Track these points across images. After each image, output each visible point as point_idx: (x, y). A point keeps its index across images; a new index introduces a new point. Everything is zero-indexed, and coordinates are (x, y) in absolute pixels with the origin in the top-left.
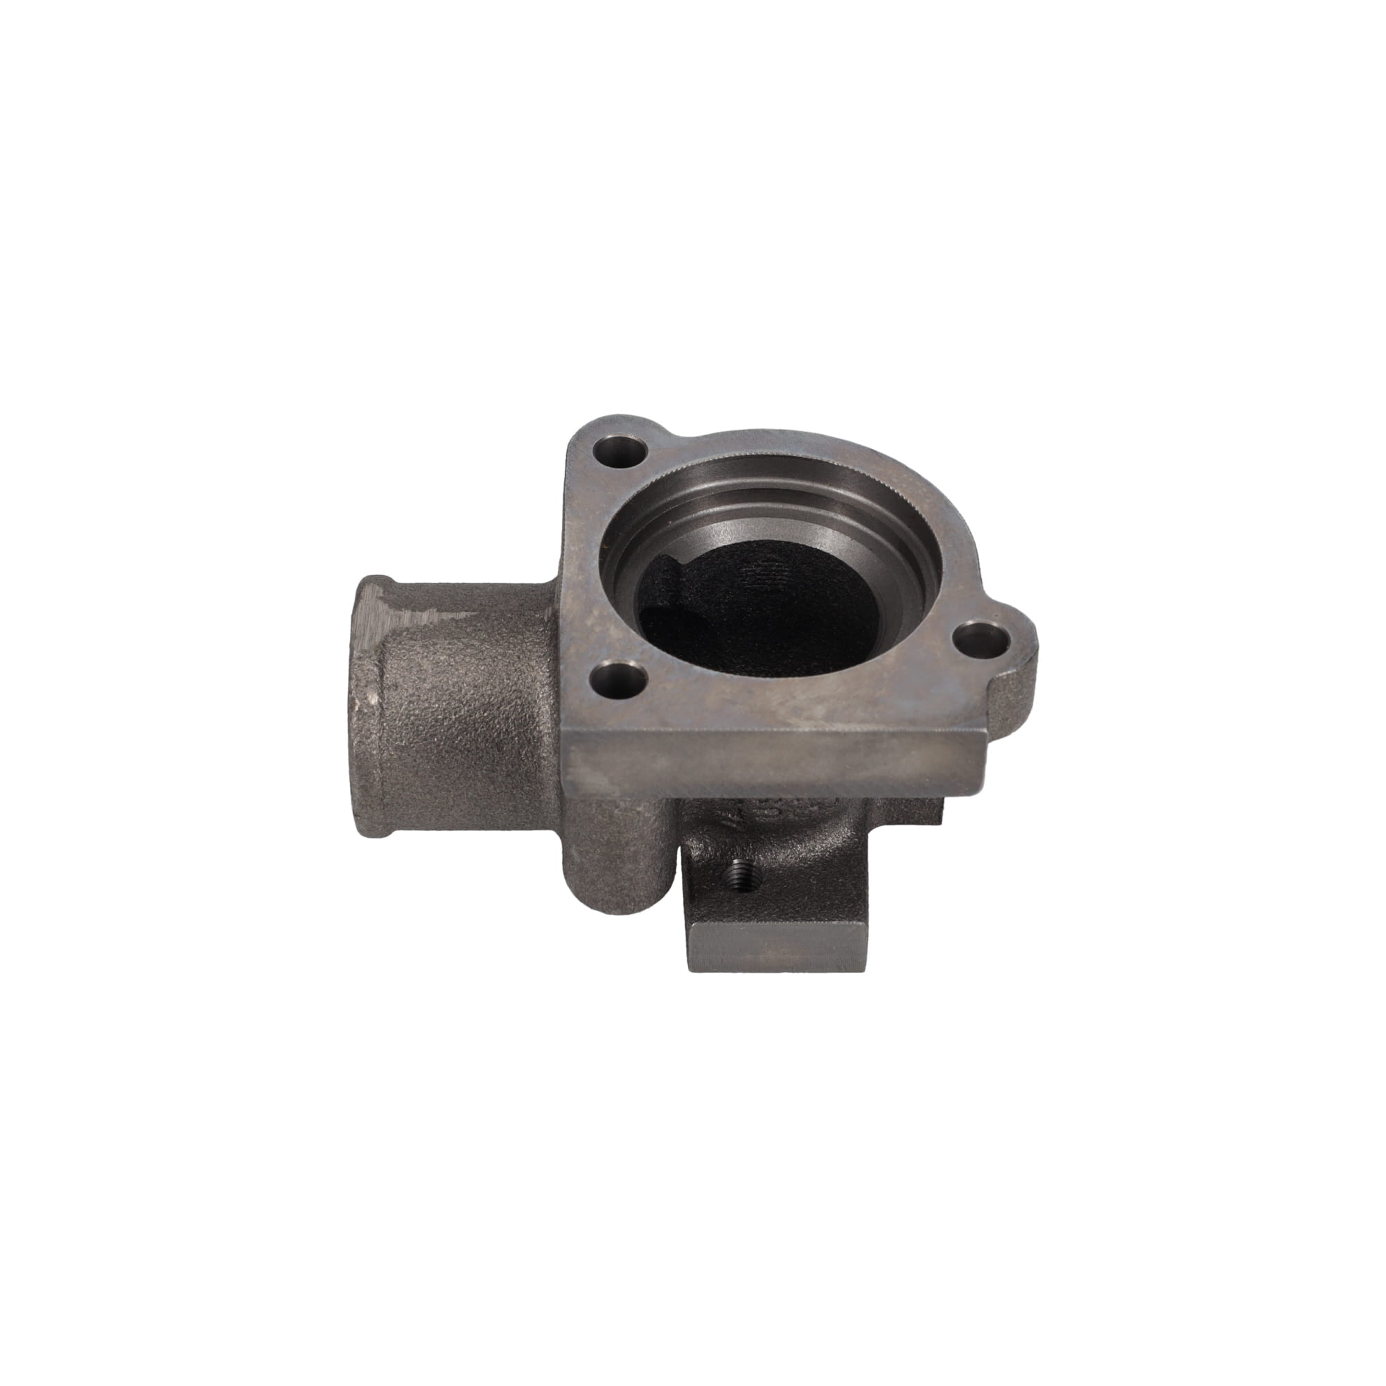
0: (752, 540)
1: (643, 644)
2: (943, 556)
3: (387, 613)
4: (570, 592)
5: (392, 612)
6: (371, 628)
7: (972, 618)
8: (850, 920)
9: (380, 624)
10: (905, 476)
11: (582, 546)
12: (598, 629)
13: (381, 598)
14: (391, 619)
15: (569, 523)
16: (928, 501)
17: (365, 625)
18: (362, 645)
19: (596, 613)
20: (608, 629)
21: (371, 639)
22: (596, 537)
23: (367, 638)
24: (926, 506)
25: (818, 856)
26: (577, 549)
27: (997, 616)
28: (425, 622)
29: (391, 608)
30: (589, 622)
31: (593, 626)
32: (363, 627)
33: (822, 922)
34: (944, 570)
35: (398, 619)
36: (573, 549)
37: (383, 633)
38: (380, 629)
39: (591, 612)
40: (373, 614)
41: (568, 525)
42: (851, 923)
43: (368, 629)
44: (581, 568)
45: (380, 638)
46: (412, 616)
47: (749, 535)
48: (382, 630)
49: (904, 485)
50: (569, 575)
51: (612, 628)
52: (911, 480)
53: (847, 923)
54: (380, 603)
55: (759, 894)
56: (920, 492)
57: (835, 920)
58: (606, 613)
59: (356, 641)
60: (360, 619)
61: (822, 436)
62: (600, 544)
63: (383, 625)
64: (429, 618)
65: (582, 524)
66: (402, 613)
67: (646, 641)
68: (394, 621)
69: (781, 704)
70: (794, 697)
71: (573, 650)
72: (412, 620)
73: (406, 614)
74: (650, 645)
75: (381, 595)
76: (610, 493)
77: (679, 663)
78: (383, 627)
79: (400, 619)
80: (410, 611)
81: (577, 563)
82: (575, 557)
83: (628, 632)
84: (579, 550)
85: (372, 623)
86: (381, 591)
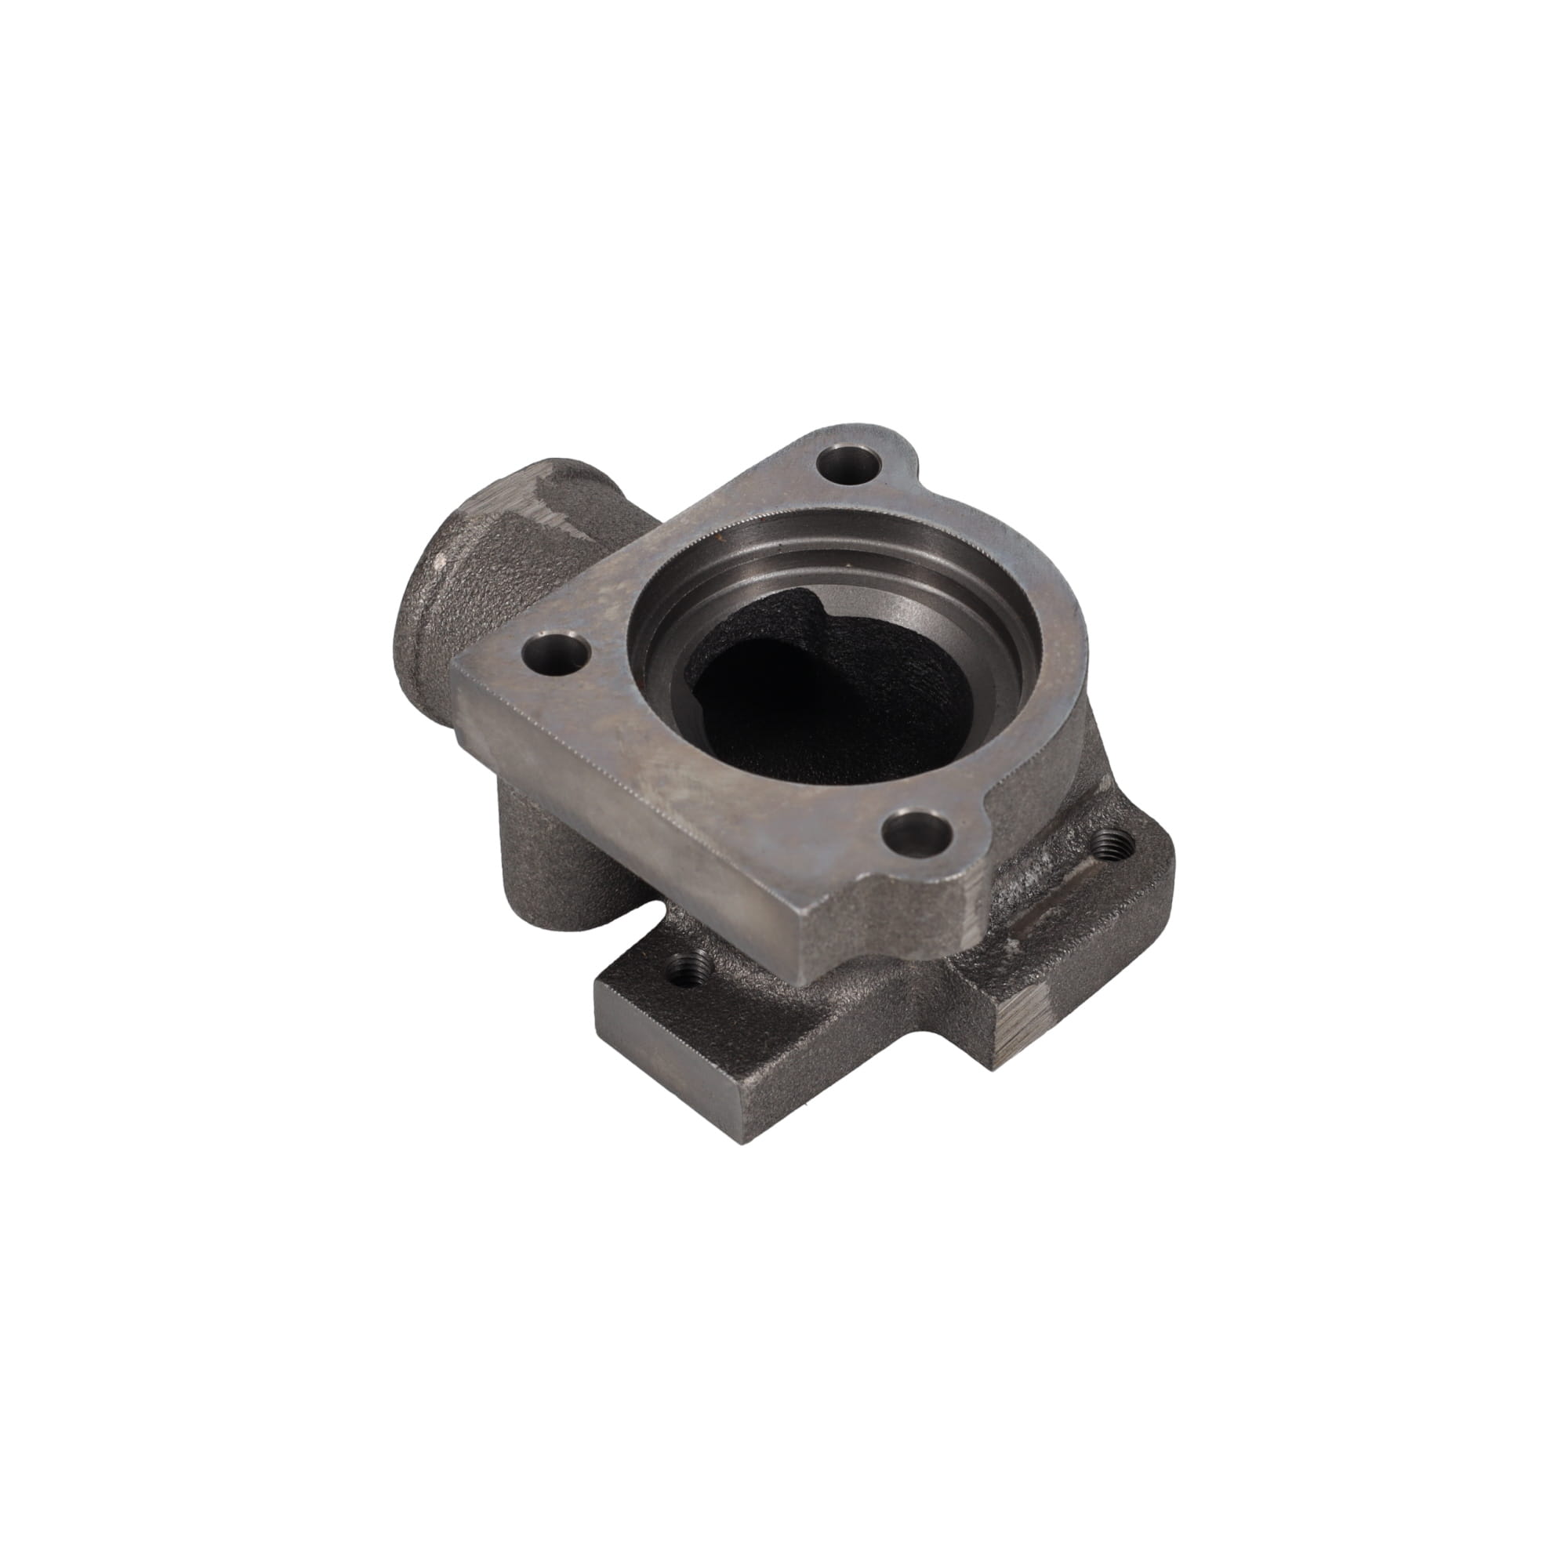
0: (919, 633)
3: (526, 495)
4: (626, 555)
5: (530, 496)
7: (938, 809)
8: (729, 1073)
9: (508, 499)
10: (1072, 646)
11: (695, 523)
12: (602, 600)
13: (539, 479)
14: (522, 501)
17: (495, 493)
20: (610, 606)
21: (483, 507)
22: (716, 524)
23: (481, 505)
25: (774, 997)
27: (967, 822)
28: (543, 522)
29: (534, 492)
32: (491, 493)
33: (703, 1057)
35: (526, 505)
36: (682, 521)
37: (517, 510)
38: (499, 505)
40: (515, 488)
42: (728, 1076)
43: (493, 498)
45: (491, 511)
46: (542, 509)
47: (919, 625)
48: (503, 506)
50: (647, 540)
51: (616, 607)
52: (1072, 653)
53: (725, 1074)
54: (535, 482)
55: (682, 993)
56: (1064, 670)
57: (715, 1063)
61: (1050, 563)
62: (713, 532)
63: (509, 502)
64: (551, 520)
65: (724, 505)
66: (537, 502)
67: (626, 638)
68: (521, 504)
69: (658, 766)
70: (677, 768)
71: (555, 604)
72: (536, 512)
73: (538, 505)
74: (625, 643)
75: (544, 477)
76: (785, 494)
77: (626, 674)
78: (506, 504)
79: (529, 505)
80: (545, 505)
81: (669, 535)
82: (674, 528)
83: (624, 619)
84: (687, 525)
85: (502, 495)
86: (549, 474)
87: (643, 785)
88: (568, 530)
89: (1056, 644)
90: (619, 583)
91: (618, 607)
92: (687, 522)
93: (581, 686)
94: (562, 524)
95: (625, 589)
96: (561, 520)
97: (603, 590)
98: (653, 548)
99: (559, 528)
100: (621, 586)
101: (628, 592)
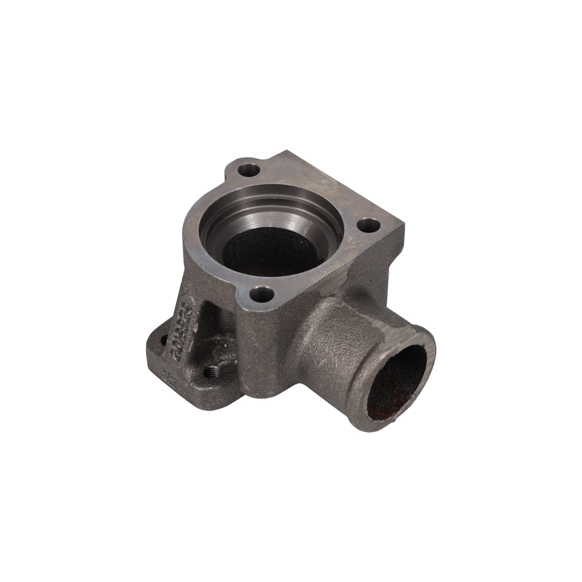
2: (220, 198)
3: (388, 335)
5: (386, 334)
12: (354, 243)
13: (384, 342)
15: (314, 281)
16: (196, 215)
18: (410, 331)
22: (313, 271)
24: (199, 214)
27: (234, 173)
28: (381, 322)
29: (385, 336)
31: (354, 245)
34: (227, 194)
36: (326, 272)
44: (332, 264)
45: (402, 328)
46: (382, 328)
52: (189, 224)
54: (386, 341)
63: (394, 332)
64: (378, 323)
65: (311, 278)
66: (384, 332)
67: (345, 230)
68: (390, 331)
69: (332, 190)
70: (326, 189)
71: (371, 242)
72: (384, 327)
73: (383, 330)
74: (345, 228)
75: (382, 343)
76: (287, 282)
77: (344, 218)
78: (396, 331)
79: (387, 330)
80: (381, 330)
81: (331, 267)
82: (329, 269)
83: (345, 237)
84: (324, 270)
85: (398, 335)
86: (380, 345)
87: (337, 184)
88: (370, 319)
89: (194, 227)
90: (349, 249)
91: (349, 240)
92: (324, 272)
93: (359, 214)
94: (373, 321)
95: (346, 247)
96: (374, 323)
97: (354, 247)
98: (337, 262)
99: (374, 319)
100: (347, 248)
101: (345, 246)
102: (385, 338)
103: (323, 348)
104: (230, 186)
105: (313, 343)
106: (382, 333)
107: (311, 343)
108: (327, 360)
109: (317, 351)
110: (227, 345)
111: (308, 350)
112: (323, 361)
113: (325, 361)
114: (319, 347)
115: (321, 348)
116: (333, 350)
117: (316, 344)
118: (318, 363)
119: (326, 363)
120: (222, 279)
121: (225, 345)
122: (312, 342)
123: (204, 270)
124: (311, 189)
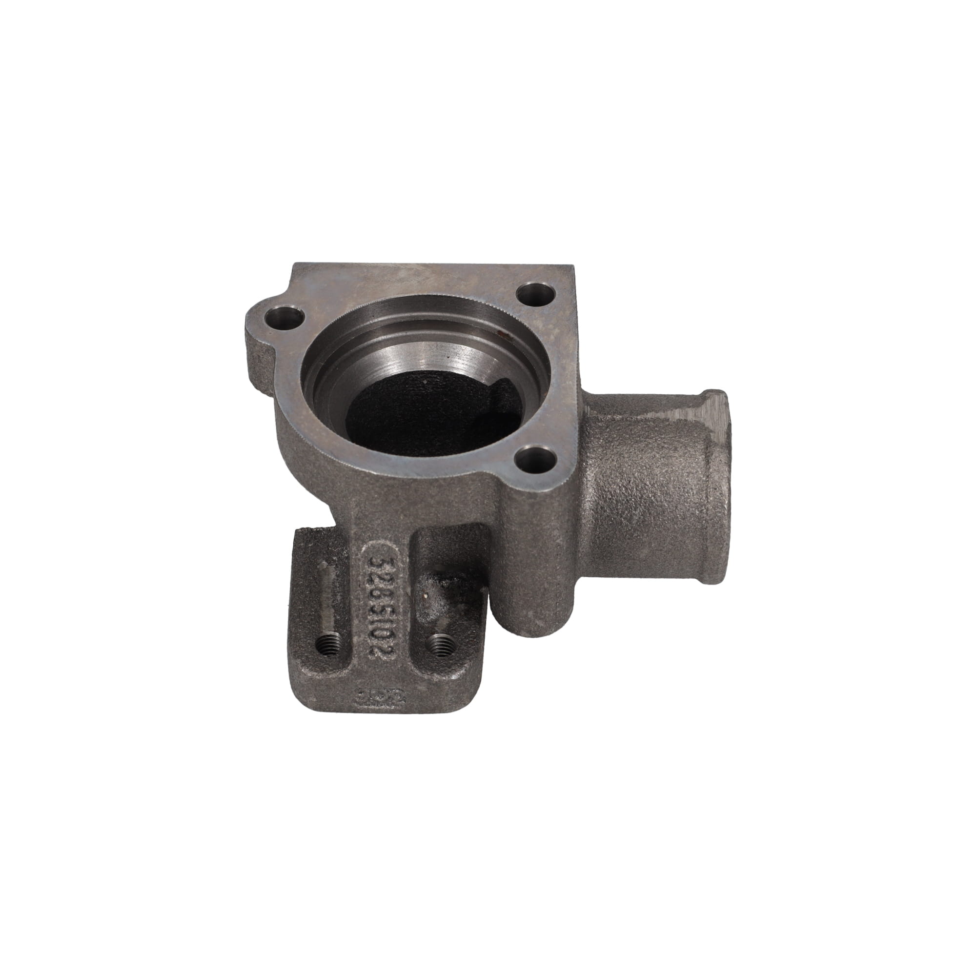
1: (519, 316)
2: (300, 376)
3: (705, 419)
4: (571, 352)
5: (702, 420)
6: (715, 409)
9: (709, 412)
10: (315, 437)
11: (563, 385)
14: (701, 415)
15: (574, 402)
16: (302, 417)
17: (720, 412)
18: (720, 399)
19: (552, 337)
20: (544, 326)
21: (714, 402)
22: (553, 391)
23: (717, 403)
24: (304, 413)
26: (567, 383)
27: (270, 333)
28: (676, 410)
29: (703, 423)
30: (557, 331)
31: (554, 328)
32: (722, 411)
34: (301, 365)
35: (697, 414)
36: (571, 382)
37: (706, 405)
38: (709, 408)
39: (555, 338)
40: (715, 420)
41: (574, 400)
43: (717, 409)
44: (564, 368)
45: (708, 402)
48: (706, 408)
49: (317, 430)
50: (572, 363)
51: (541, 327)
54: (711, 428)
56: (306, 424)
58: (545, 337)
59: (724, 402)
60: (724, 416)
62: (551, 386)
63: (707, 412)
64: (674, 414)
65: (563, 401)
67: (516, 318)
68: (699, 414)
69: (427, 278)
70: (418, 282)
71: (567, 312)
72: (687, 414)
74: (524, 323)
76: (544, 425)
77: (494, 304)
79: (695, 415)
80: (688, 420)
83: (529, 325)
85: (715, 413)
86: (711, 437)
88: (659, 414)
94: (666, 416)
95: (549, 337)
96: (669, 417)
98: (564, 362)
99: (664, 412)
102: (706, 426)
103: (628, 493)
104: (291, 353)
105: (606, 497)
106: (694, 422)
107: (603, 499)
108: (645, 506)
109: (619, 504)
110: (427, 594)
111: (603, 512)
112: (637, 512)
113: (642, 510)
114: (621, 496)
115: (625, 495)
116: (647, 487)
117: (611, 495)
118: (630, 520)
119: (645, 511)
120: (459, 473)
121: (426, 596)
122: (603, 497)
123: (419, 478)
124: (402, 294)
